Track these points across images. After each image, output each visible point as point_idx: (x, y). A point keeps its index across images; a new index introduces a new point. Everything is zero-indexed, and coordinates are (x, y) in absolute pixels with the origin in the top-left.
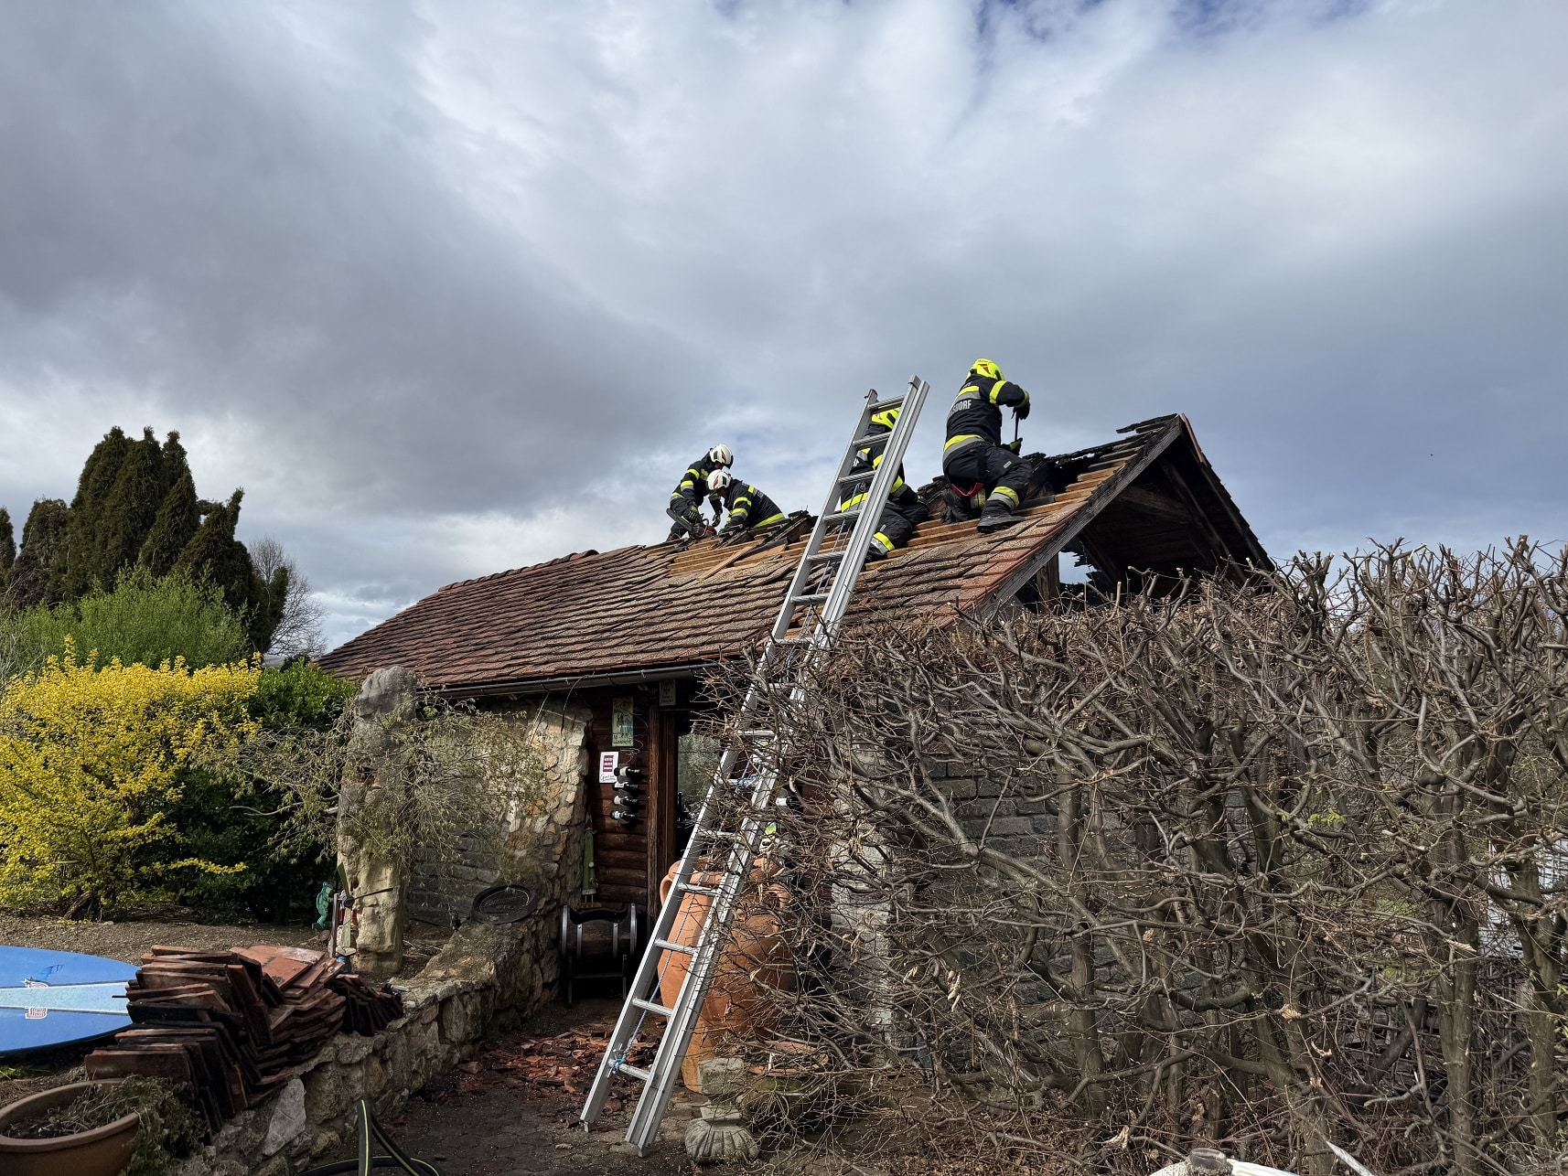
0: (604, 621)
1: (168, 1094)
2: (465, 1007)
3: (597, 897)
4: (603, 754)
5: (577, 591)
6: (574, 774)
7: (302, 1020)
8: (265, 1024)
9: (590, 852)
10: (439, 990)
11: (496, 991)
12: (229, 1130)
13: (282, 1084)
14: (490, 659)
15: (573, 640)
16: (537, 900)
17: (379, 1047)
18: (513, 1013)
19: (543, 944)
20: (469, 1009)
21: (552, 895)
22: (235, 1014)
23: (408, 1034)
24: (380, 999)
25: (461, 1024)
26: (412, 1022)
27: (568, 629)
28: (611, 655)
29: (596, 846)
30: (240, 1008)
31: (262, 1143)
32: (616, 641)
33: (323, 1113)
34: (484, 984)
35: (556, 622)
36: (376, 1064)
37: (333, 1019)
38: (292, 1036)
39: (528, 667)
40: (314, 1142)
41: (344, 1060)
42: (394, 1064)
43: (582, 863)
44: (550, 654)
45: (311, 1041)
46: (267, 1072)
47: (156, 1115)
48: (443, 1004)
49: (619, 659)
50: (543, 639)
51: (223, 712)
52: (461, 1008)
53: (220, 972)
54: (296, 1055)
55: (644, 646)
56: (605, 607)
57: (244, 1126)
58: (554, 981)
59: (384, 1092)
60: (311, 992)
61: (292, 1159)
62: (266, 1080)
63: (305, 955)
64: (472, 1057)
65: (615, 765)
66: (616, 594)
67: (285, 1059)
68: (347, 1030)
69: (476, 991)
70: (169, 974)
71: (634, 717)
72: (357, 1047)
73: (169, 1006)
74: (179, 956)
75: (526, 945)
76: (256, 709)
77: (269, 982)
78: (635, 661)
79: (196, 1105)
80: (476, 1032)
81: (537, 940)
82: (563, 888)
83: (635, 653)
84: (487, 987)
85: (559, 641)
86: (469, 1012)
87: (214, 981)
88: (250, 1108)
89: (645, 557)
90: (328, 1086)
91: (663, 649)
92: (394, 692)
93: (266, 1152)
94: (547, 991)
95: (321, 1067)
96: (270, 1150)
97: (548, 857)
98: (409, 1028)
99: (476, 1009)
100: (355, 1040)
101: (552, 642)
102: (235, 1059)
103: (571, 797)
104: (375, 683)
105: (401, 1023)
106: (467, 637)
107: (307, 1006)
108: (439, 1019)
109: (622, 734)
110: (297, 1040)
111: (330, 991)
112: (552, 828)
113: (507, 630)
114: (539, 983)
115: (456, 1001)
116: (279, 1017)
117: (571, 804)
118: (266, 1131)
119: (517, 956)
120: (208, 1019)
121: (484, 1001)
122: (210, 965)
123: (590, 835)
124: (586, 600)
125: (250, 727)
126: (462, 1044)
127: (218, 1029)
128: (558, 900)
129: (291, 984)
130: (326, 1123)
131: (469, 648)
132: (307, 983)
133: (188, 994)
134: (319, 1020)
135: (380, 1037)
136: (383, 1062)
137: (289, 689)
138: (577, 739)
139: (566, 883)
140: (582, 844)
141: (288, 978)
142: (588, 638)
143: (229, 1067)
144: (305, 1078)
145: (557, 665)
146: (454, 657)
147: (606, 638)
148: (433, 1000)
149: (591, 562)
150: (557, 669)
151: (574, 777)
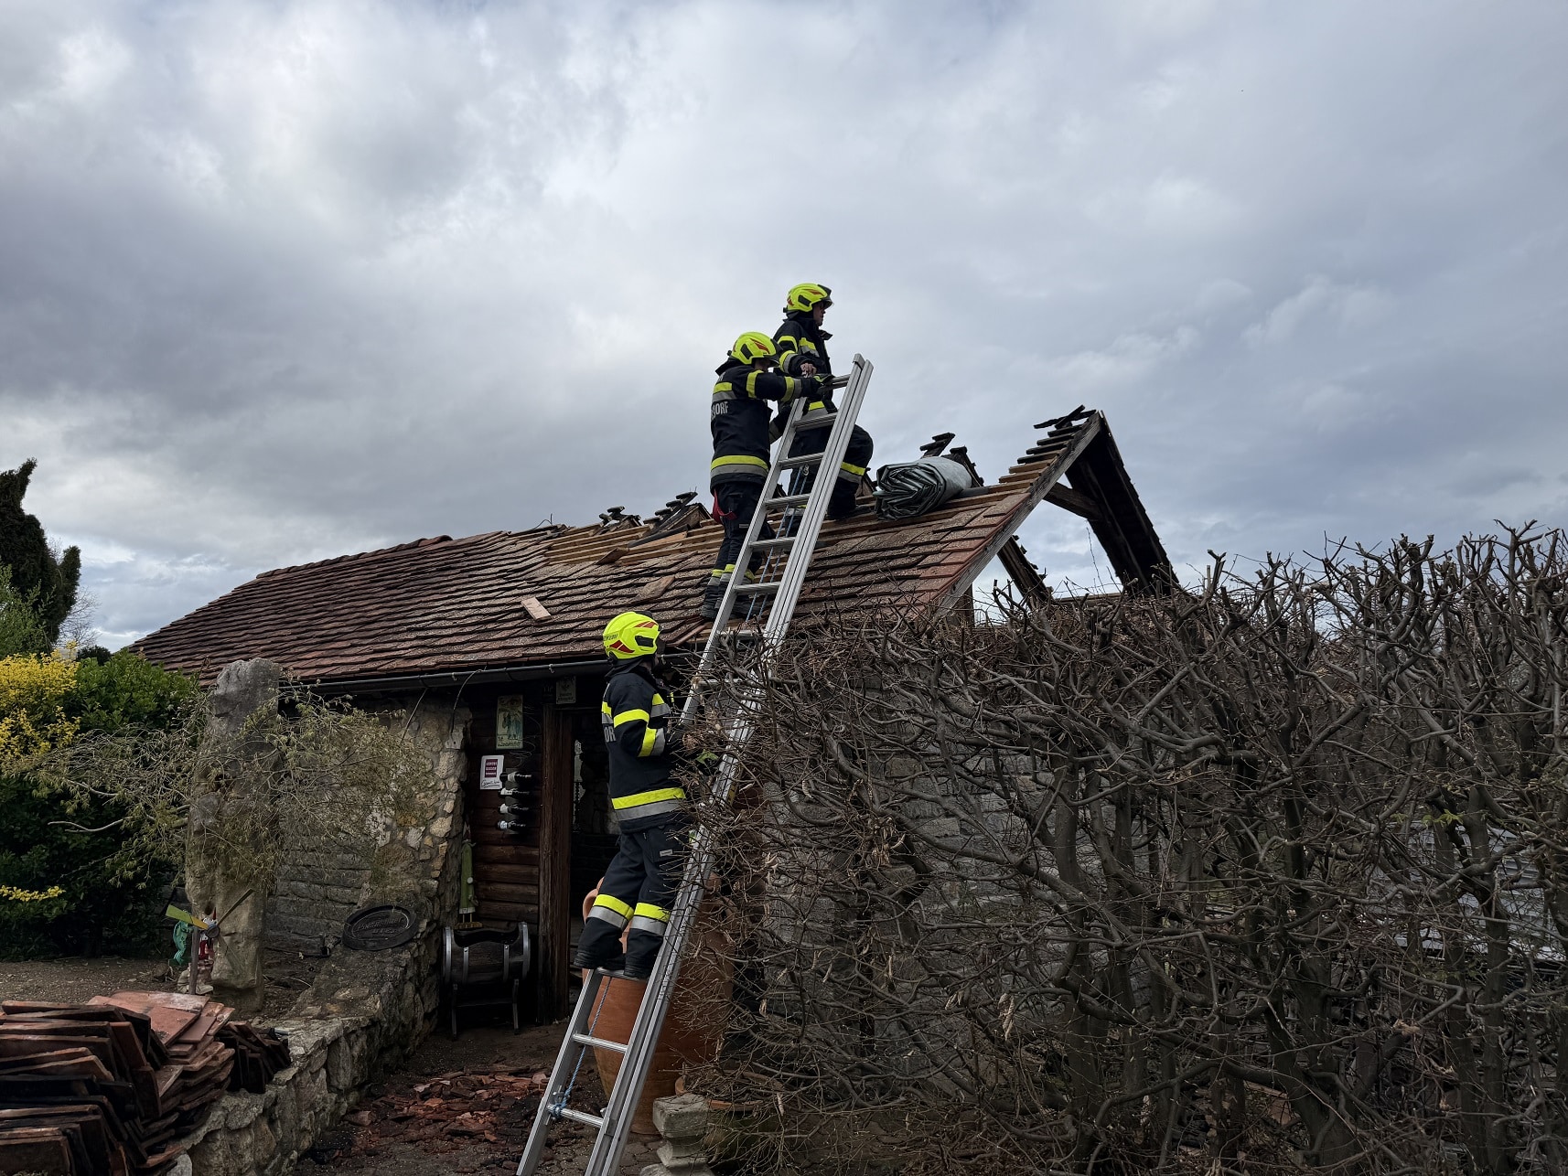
0: (483, 611)
2: (351, 1048)
3: (476, 916)
4: (485, 758)
5: (442, 579)
6: (452, 780)
7: (192, 1082)
8: (153, 1090)
9: (468, 866)
10: (326, 1031)
11: (382, 1027)
13: (170, 1164)
14: (347, 652)
15: (450, 632)
16: (418, 922)
17: (268, 1105)
18: (396, 1051)
19: (424, 972)
20: (356, 1051)
21: (433, 915)
22: (119, 1083)
23: (298, 1086)
24: (266, 1047)
25: (349, 1069)
26: (300, 1072)
27: (439, 619)
28: (506, 648)
29: (476, 859)
30: (123, 1074)
32: (507, 633)
34: (371, 1020)
35: (422, 612)
36: (265, 1126)
37: (221, 1078)
38: (181, 1103)
39: (398, 661)
41: (233, 1125)
42: (283, 1123)
43: (461, 879)
44: (425, 646)
45: (199, 1107)
46: (153, 1151)
48: (330, 1046)
49: (518, 652)
50: (410, 630)
51: (32, 711)
52: (348, 1050)
53: (101, 1032)
54: (185, 1125)
55: (545, 639)
56: (480, 596)
58: (434, 1010)
59: (273, 1157)
60: (200, 1047)
62: (152, 1161)
63: (189, 1002)
64: (361, 1106)
65: (500, 770)
66: (490, 582)
68: (234, 1089)
69: (362, 1029)
70: (30, 1037)
71: (525, 718)
72: (242, 1108)
73: (30, 1078)
74: (41, 1014)
75: (410, 974)
76: (73, 705)
77: (155, 1038)
78: (538, 655)
80: (363, 1077)
81: (419, 967)
82: (442, 908)
83: (536, 645)
84: (374, 1023)
85: (431, 633)
86: (355, 1054)
87: (94, 1044)
89: (514, 544)
90: (217, 1159)
91: (571, 640)
92: (256, 687)
94: (427, 1022)
97: (426, 874)
98: (298, 1079)
99: (363, 1049)
100: (244, 1100)
101: (422, 634)
102: (120, 1137)
103: (449, 807)
104: (233, 678)
105: (289, 1074)
106: (308, 628)
107: (197, 1065)
108: (327, 1065)
109: (509, 736)
110: (186, 1107)
111: (221, 1043)
112: (428, 841)
113: (357, 621)
114: (420, 1015)
115: (343, 1043)
116: (168, 1080)
117: (449, 814)
119: (401, 986)
120: (84, 1090)
121: (370, 1039)
122: (83, 1024)
123: (468, 847)
124: (453, 589)
125: (68, 729)
126: (349, 1091)
127: (101, 1104)
128: (437, 921)
129: (177, 1041)
131: (314, 641)
133: (57, 1060)
134: (207, 1081)
135: (269, 1093)
136: (271, 1122)
137: (111, 684)
138: (456, 740)
139: (445, 902)
140: (459, 858)
141: (172, 1033)
142: (467, 629)
143: (113, 1148)
144: (191, 1152)
145: (436, 659)
146: (297, 650)
147: (493, 630)
148: (322, 1044)
149: (446, 548)
150: (438, 664)
151: (453, 784)
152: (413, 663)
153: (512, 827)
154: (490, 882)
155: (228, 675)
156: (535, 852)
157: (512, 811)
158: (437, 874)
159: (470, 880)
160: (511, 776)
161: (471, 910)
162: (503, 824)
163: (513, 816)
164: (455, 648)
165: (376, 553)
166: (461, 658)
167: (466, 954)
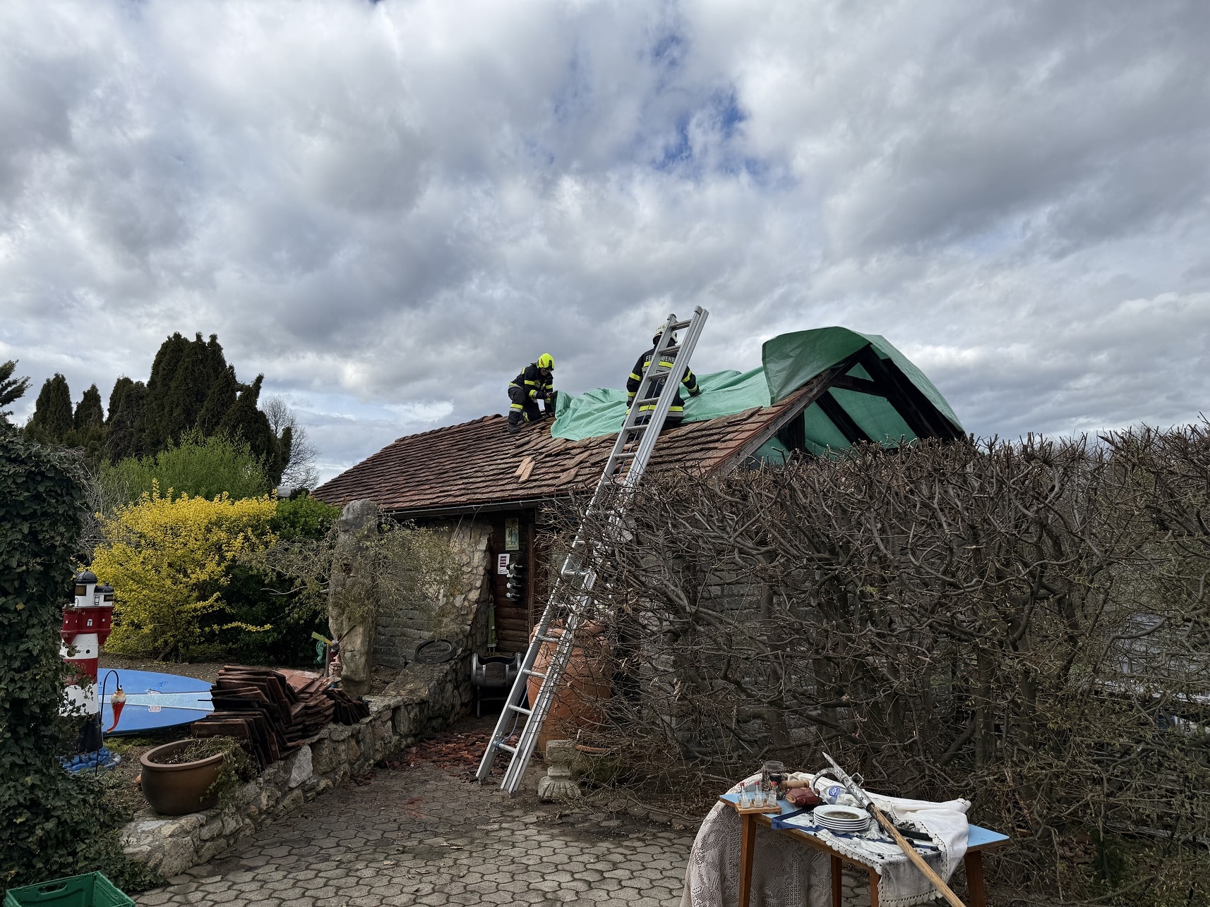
0: (500, 466)
1: (237, 745)
2: (409, 713)
3: (497, 649)
4: (500, 555)
5: (485, 444)
6: (481, 568)
7: (310, 711)
8: (289, 712)
9: (492, 620)
10: (392, 702)
11: (429, 705)
12: (270, 771)
13: (298, 748)
14: (427, 492)
15: (479, 480)
16: (456, 649)
17: (355, 732)
18: (440, 720)
19: (460, 678)
20: (412, 715)
21: (466, 646)
22: (272, 705)
23: (373, 727)
24: (355, 704)
25: (407, 724)
26: (375, 719)
28: (502, 490)
29: (497, 615)
30: (275, 702)
31: (288, 780)
32: (506, 481)
33: (322, 768)
34: (422, 700)
35: (471, 466)
36: (353, 743)
37: (327, 713)
38: (304, 721)
40: (318, 785)
41: (334, 738)
42: (364, 744)
43: (487, 627)
44: (464, 489)
45: (315, 724)
46: (290, 740)
47: (231, 756)
48: (395, 710)
49: (506, 494)
51: (255, 528)
52: (406, 713)
53: (263, 680)
54: (306, 733)
55: (523, 485)
57: (278, 769)
58: (469, 702)
59: (358, 760)
60: (314, 695)
61: (305, 792)
62: (289, 744)
63: (310, 675)
64: (413, 745)
65: (508, 563)
67: (300, 733)
68: (336, 721)
71: (519, 532)
72: (341, 731)
73: (235, 699)
74: (240, 672)
75: (449, 678)
76: (275, 526)
77: (290, 689)
79: (253, 753)
80: (416, 729)
81: (457, 675)
82: (474, 642)
83: (518, 489)
84: (423, 703)
85: (471, 480)
87: (260, 685)
88: (281, 759)
90: (325, 752)
91: (535, 486)
92: (363, 515)
93: (291, 786)
94: (464, 708)
95: (320, 741)
96: (293, 785)
97: (463, 622)
98: (373, 723)
99: (416, 715)
100: (340, 727)
101: (466, 481)
102: (273, 730)
103: (478, 584)
104: (351, 510)
105: (368, 720)
106: (413, 476)
107: (312, 704)
108: (392, 719)
109: (512, 543)
110: (307, 723)
111: (325, 696)
112: (466, 603)
113: (439, 471)
115: (403, 709)
116: (296, 710)
117: (479, 588)
118: (291, 773)
119: (443, 684)
120: (257, 706)
121: (421, 711)
122: (257, 677)
124: (490, 451)
125: (272, 538)
126: (407, 736)
127: (263, 712)
128: (471, 650)
129: (303, 691)
130: (324, 775)
131: (413, 484)
132: (312, 690)
133: (245, 692)
134: (319, 712)
135: (357, 726)
136: (358, 742)
137: (295, 513)
138: (483, 546)
139: (476, 639)
140: (487, 614)
141: (300, 687)
142: (489, 478)
143: (269, 734)
144: (312, 746)
145: (468, 497)
146: (403, 490)
147: (501, 479)
148: (387, 707)
149: (496, 423)
150: (468, 500)
151: (481, 570)
152: (458, 499)
153: (513, 597)
156: (526, 612)
157: (513, 587)
158: (470, 622)
159: (493, 628)
160: (512, 567)
161: (494, 645)
162: (509, 595)
163: (514, 590)
164: (479, 491)
165: (459, 426)
166: (479, 496)
167: (484, 669)
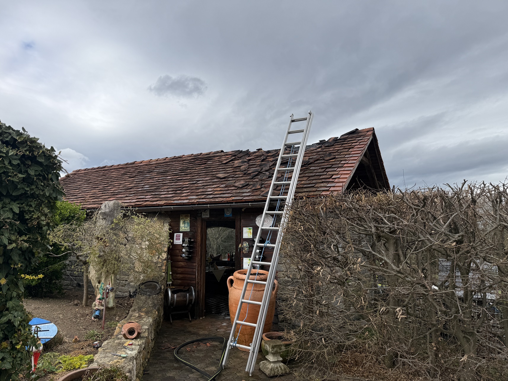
4: (175, 234)
6: (166, 241)
9: (170, 269)
14: (126, 198)
15: (164, 193)
21: (165, 285)
27: (158, 189)
29: (173, 267)
39: (149, 202)
43: (167, 273)
44: (157, 197)
50: (148, 192)
55: (202, 197)
65: (181, 238)
66: (172, 177)
69: (155, 321)
71: (190, 221)
82: (165, 282)
84: (157, 319)
86: (154, 328)
92: (114, 210)
97: (161, 270)
101: (154, 193)
103: (166, 250)
104: (107, 206)
109: (184, 226)
112: (160, 260)
114: (162, 316)
123: (170, 262)
152: (156, 203)
153: (187, 256)
154: (177, 274)
155: (105, 206)
156: (194, 264)
157: (187, 251)
158: (164, 271)
159: (171, 273)
160: (186, 240)
161: (171, 283)
162: (183, 255)
166: (172, 202)
167: (175, 296)
